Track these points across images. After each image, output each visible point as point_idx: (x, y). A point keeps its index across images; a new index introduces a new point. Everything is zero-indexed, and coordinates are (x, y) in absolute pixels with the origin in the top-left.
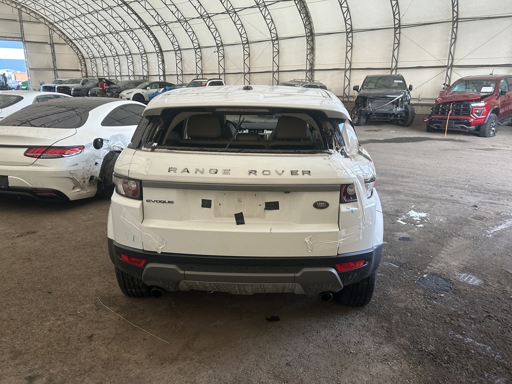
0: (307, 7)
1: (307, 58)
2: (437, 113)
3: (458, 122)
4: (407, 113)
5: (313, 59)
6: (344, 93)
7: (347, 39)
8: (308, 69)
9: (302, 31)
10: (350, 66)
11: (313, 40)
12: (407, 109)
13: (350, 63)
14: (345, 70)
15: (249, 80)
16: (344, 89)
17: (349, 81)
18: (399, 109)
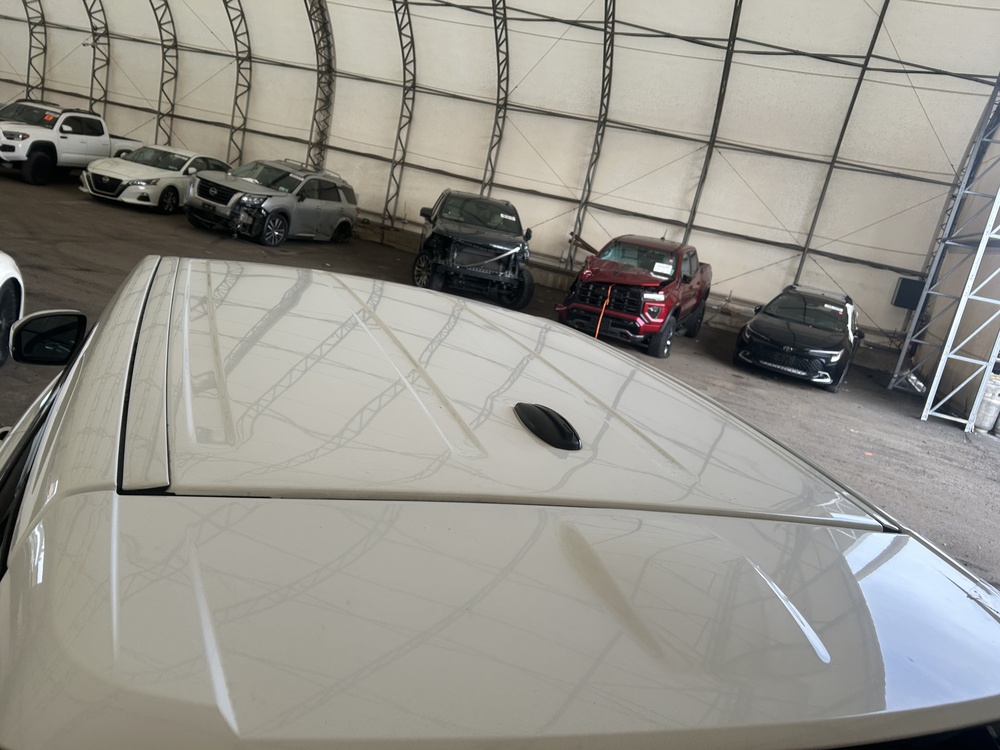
0: (326, 10)
1: (314, 119)
2: (583, 300)
3: (619, 323)
4: (521, 284)
5: (327, 122)
6: (386, 209)
7: (404, 102)
8: (313, 141)
9: (310, 58)
10: (403, 158)
11: (330, 83)
12: (523, 277)
13: (404, 151)
14: (394, 163)
15: (168, 131)
16: (388, 202)
17: (398, 187)
18: (509, 275)
